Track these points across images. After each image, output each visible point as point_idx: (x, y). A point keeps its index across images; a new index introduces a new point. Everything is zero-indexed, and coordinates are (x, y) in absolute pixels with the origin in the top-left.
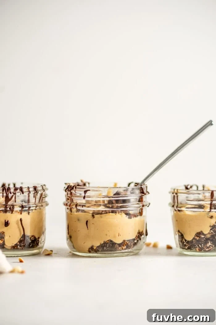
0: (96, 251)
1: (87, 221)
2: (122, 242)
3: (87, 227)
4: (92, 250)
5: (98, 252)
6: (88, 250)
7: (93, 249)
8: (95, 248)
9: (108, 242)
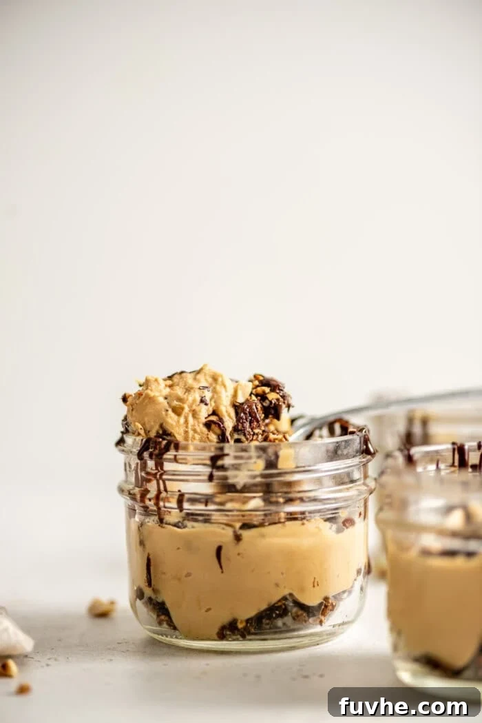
0: (244, 634)
1: (219, 549)
2: (321, 604)
3: (218, 566)
4: (229, 630)
5: (248, 637)
6: (216, 630)
7: (236, 628)
8: (240, 626)
9: (280, 604)
